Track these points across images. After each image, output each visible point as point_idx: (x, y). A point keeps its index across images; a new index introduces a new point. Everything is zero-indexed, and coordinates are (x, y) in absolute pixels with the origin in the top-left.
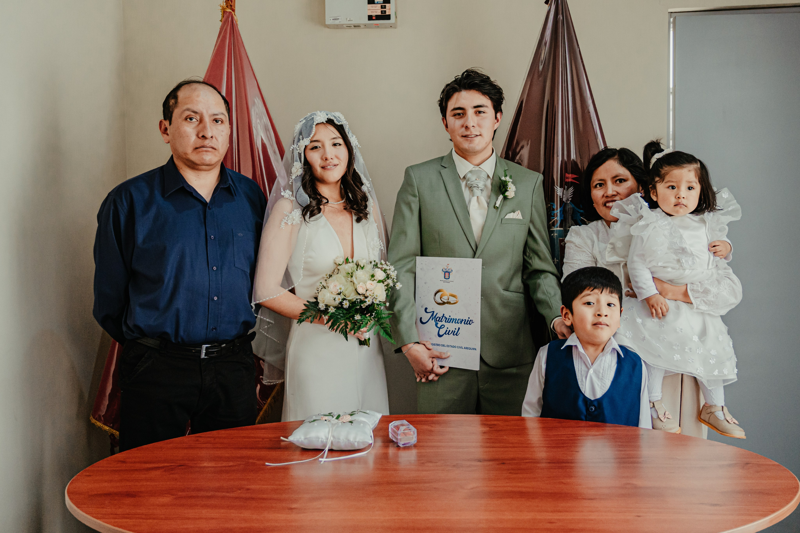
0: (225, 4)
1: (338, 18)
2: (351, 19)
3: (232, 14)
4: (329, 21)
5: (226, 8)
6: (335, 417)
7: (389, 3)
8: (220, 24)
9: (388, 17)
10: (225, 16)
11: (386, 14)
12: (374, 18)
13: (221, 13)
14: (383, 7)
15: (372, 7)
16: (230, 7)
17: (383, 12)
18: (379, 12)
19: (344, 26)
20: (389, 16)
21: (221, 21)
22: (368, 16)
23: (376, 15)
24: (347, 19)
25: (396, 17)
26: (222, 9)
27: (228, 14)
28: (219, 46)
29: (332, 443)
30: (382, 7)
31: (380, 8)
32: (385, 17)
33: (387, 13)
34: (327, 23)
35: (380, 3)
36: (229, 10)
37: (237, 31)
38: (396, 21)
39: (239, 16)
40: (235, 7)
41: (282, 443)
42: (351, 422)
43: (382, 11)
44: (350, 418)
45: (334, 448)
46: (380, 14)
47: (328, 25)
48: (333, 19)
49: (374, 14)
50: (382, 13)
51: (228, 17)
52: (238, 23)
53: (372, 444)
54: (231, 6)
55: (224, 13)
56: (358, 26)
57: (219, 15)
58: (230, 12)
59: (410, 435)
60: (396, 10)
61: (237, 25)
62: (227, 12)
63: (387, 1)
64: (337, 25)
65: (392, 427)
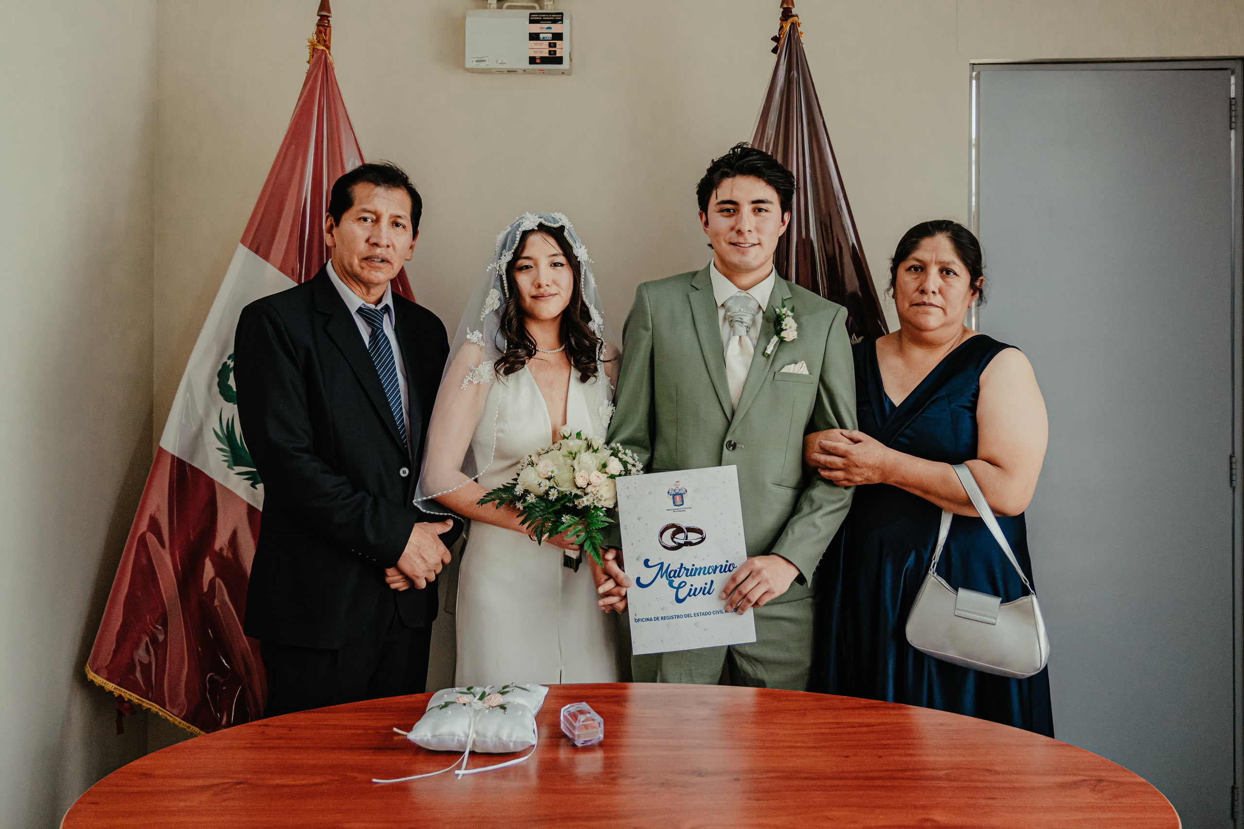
0: (315, 38)
1: (484, 59)
2: (504, 62)
3: (326, 53)
4: (470, 63)
5: (317, 45)
6: (478, 697)
7: (561, 39)
8: (308, 66)
9: (559, 61)
10: (315, 56)
11: (555, 54)
13: (308, 51)
14: (552, 45)
15: (536, 44)
16: (322, 42)
17: (552, 53)
18: (546, 53)
19: (493, 70)
20: (561, 58)
21: (308, 62)
22: (530, 57)
23: (541, 57)
24: (497, 61)
25: (571, 60)
26: (312, 45)
27: (320, 51)
28: (305, 102)
29: (474, 743)
31: (547, 47)
32: (554, 59)
33: (558, 55)
34: (466, 66)
35: (547, 39)
36: (321, 47)
37: (333, 77)
38: (571, 66)
39: (337, 56)
40: (330, 43)
42: (503, 707)
43: (550, 51)
44: (500, 699)
45: (477, 750)
46: (547, 55)
47: (469, 69)
48: (477, 61)
49: (538, 55)
50: (550, 54)
51: (320, 57)
52: (335, 66)
53: (534, 743)
54: (325, 41)
55: (313, 51)
56: (514, 71)
57: (306, 54)
58: (323, 50)
59: (594, 727)
60: (571, 50)
61: (333, 69)
62: (318, 49)
63: (558, 36)
64: (483, 69)
65: (565, 714)
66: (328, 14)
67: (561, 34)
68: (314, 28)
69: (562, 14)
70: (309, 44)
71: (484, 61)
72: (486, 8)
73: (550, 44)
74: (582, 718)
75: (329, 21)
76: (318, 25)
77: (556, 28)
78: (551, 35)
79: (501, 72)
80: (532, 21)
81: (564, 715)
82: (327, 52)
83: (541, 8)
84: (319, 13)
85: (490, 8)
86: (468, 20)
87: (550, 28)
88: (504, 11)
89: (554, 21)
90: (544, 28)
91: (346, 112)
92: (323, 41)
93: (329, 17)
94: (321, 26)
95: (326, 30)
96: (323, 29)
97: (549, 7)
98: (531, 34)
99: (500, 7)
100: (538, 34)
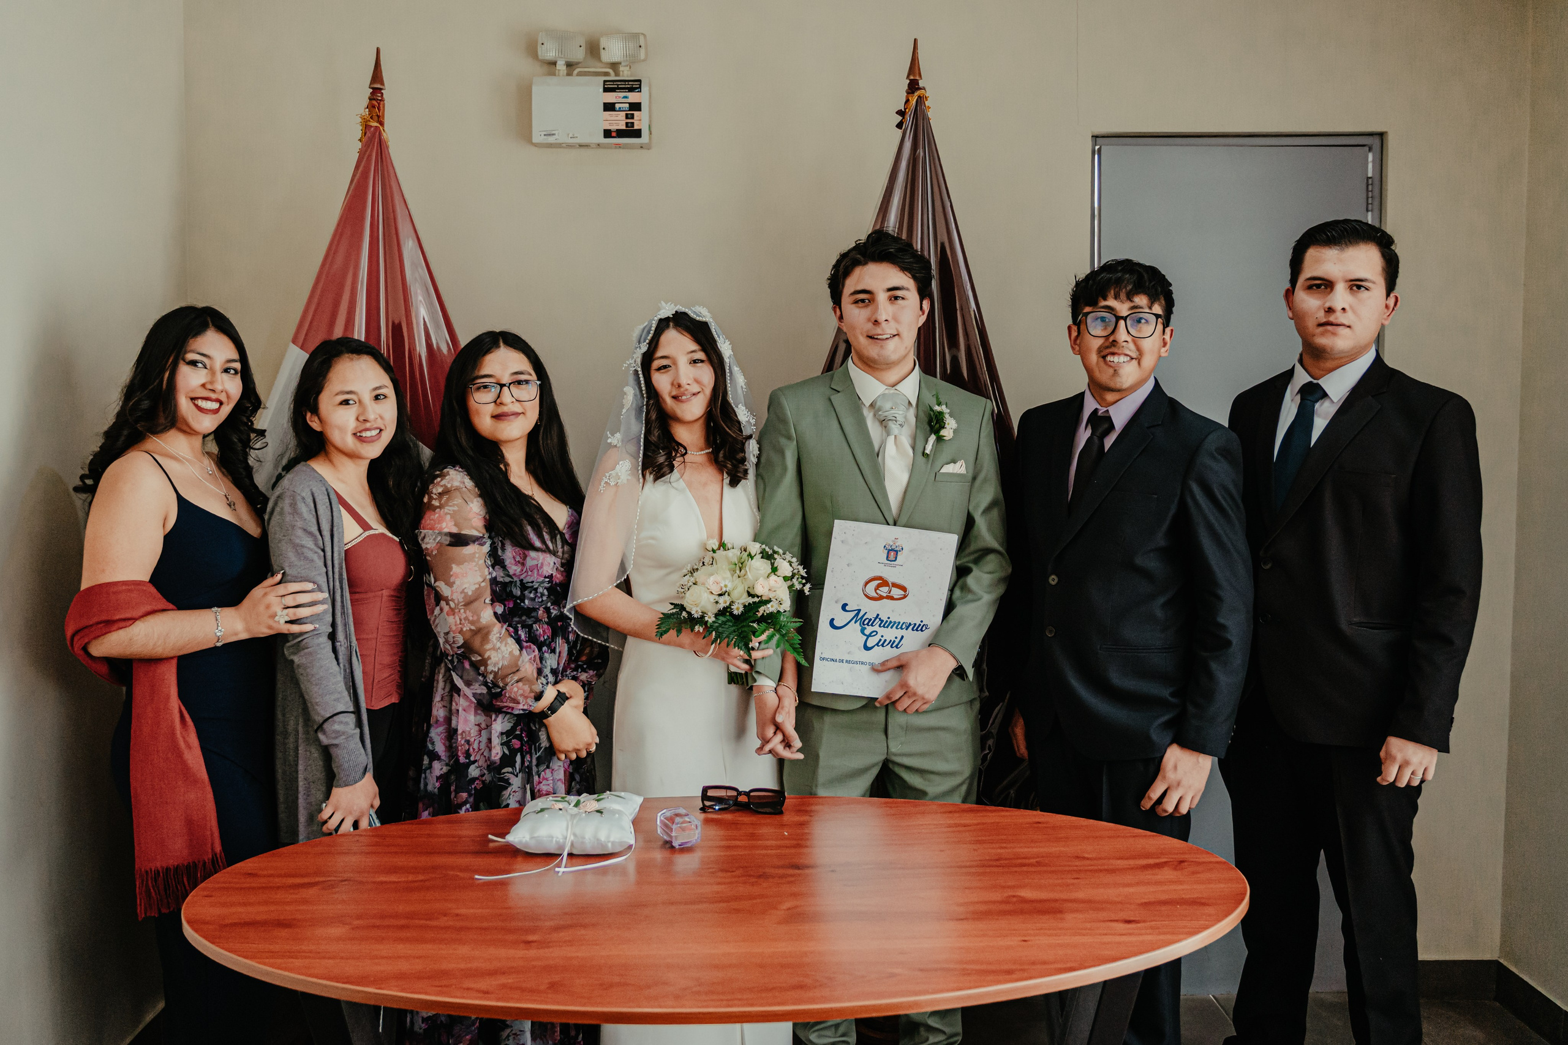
0: (367, 112)
1: (553, 132)
2: (576, 136)
3: (380, 130)
4: (536, 138)
5: (369, 121)
6: (573, 804)
7: (640, 110)
8: (360, 145)
9: (637, 134)
10: (367, 133)
11: (633, 127)
12: (614, 134)
13: (361, 129)
14: (629, 116)
15: (611, 116)
17: (629, 125)
18: (622, 125)
19: (562, 145)
20: (640, 130)
21: (360, 140)
22: (604, 130)
23: (617, 130)
24: (568, 134)
25: (651, 133)
26: (363, 121)
27: (371, 129)
29: (572, 845)
30: (627, 117)
31: (624, 118)
32: (631, 132)
33: (636, 127)
34: (535, 140)
35: (624, 109)
36: (374, 124)
37: (387, 156)
38: (650, 139)
39: (390, 133)
40: (383, 119)
41: (491, 845)
42: (599, 812)
43: (627, 123)
44: (596, 806)
45: (575, 852)
46: (624, 127)
47: (536, 143)
48: (545, 135)
49: (614, 128)
50: (627, 126)
51: (374, 134)
52: (389, 143)
53: (632, 845)
54: (378, 117)
55: (365, 129)
56: (587, 146)
57: (358, 132)
58: (376, 126)
59: (691, 829)
60: (650, 121)
61: (387, 147)
62: (371, 126)
63: (636, 107)
64: (551, 144)
65: (662, 818)
66: (381, 87)
67: (640, 104)
68: (365, 102)
69: (640, 81)
70: (360, 120)
71: (554, 134)
72: (554, 74)
73: (627, 115)
74: (678, 820)
75: (382, 94)
76: (370, 99)
77: (633, 97)
78: (627, 105)
79: (570, 146)
80: (606, 90)
81: (661, 820)
82: (381, 128)
83: (617, 74)
84: (372, 86)
85: (559, 75)
86: (534, 89)
87: (626, 97)
88: (575, 79)
89: (631, 90)
90: (620, 97)
91: (403, 196)
92: (376, 118)
93: (381, 89)
94: (374, 99)
95: (379, 104)
96: (377, 104)
97: (626, 73)
98: (605, 104)
99: (569, 74)
100: (614, 104)
